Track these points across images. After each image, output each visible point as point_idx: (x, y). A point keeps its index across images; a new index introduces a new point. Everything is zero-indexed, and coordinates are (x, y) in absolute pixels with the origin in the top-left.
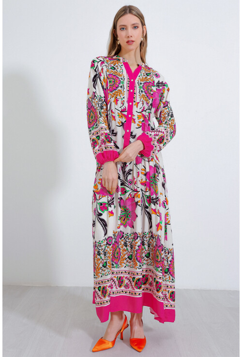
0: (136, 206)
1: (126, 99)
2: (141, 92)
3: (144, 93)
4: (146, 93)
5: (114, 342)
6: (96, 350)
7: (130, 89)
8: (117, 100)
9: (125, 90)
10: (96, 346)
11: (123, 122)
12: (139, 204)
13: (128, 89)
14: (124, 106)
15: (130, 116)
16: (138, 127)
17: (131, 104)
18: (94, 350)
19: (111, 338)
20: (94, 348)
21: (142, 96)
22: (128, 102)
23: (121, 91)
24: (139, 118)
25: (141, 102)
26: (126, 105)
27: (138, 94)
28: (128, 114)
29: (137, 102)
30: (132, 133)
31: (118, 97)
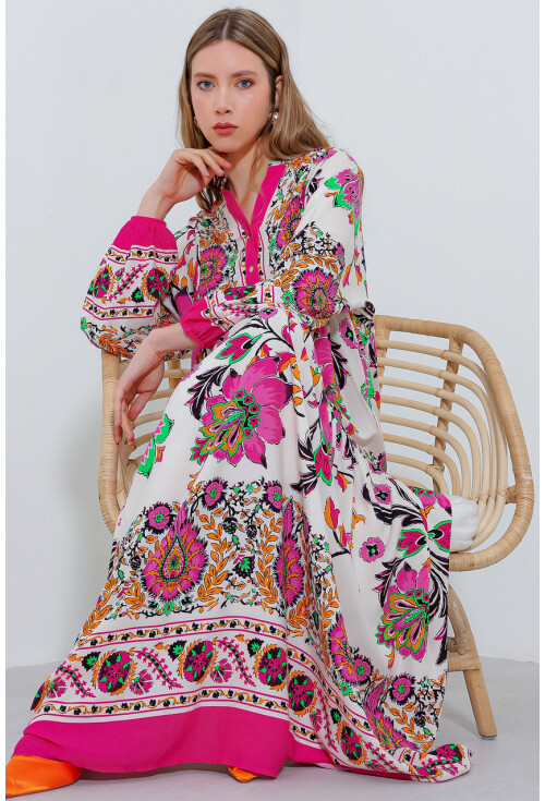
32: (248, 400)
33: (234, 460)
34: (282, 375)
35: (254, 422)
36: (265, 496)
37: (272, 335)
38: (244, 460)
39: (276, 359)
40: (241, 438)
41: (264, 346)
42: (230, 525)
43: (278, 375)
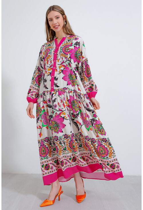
0: (64, 119)
1: (52, 59)
2: (60, 53)
3: (62, 53)
4: (63, 52)
5: (54, 201)
6: (43, 205)
7: (55, 53)
8: (48, 61)
9: (52, 54)
10: (43, 203)
11: (51, 72)
12: (65, 118)
13: (54, 53)
14: (52, 64)
15: (54, 68)
16: (59, 73)
17: (55, 61)
18: (41, 206)
19: (52, 198)
20: (42, 204)
21: (61, 54)
22: (54, 60)
23: (50, 56)
24: (60, 67)
25: (61, 58)
26: (53, 62)
27: (59, 54)
28: (53, 67)
29: (59, 59)
30: (55, 77)
31: (48, 59)
32: (56, 123)
33: (58, 133)
34: (61, 117)
35: (59, 126)
36: (65, 137)
37: (57, 111)
38: (59, 133)
39: (59, 115)
40: (58, 129)
41: (56, 113)
42: (60, 143)
43: (60, 117)
